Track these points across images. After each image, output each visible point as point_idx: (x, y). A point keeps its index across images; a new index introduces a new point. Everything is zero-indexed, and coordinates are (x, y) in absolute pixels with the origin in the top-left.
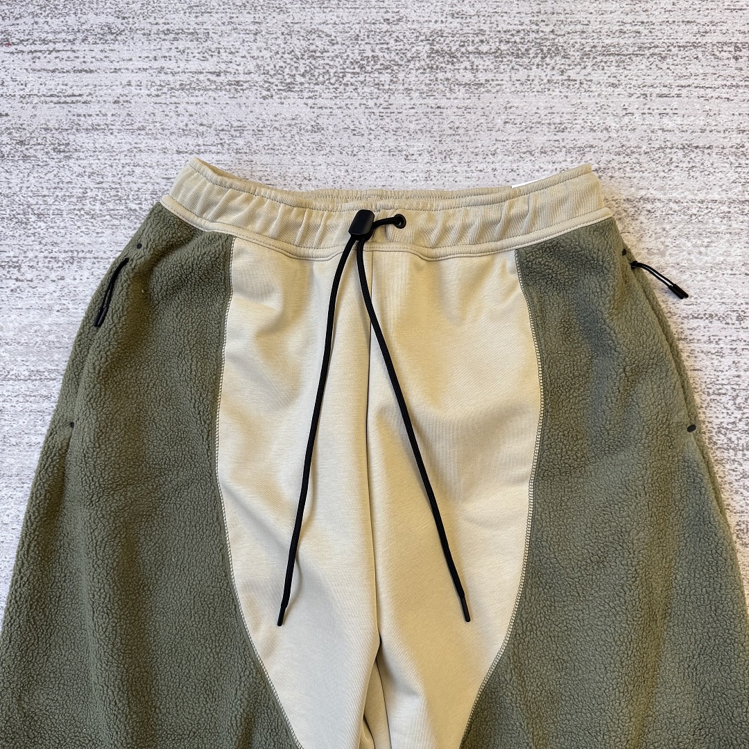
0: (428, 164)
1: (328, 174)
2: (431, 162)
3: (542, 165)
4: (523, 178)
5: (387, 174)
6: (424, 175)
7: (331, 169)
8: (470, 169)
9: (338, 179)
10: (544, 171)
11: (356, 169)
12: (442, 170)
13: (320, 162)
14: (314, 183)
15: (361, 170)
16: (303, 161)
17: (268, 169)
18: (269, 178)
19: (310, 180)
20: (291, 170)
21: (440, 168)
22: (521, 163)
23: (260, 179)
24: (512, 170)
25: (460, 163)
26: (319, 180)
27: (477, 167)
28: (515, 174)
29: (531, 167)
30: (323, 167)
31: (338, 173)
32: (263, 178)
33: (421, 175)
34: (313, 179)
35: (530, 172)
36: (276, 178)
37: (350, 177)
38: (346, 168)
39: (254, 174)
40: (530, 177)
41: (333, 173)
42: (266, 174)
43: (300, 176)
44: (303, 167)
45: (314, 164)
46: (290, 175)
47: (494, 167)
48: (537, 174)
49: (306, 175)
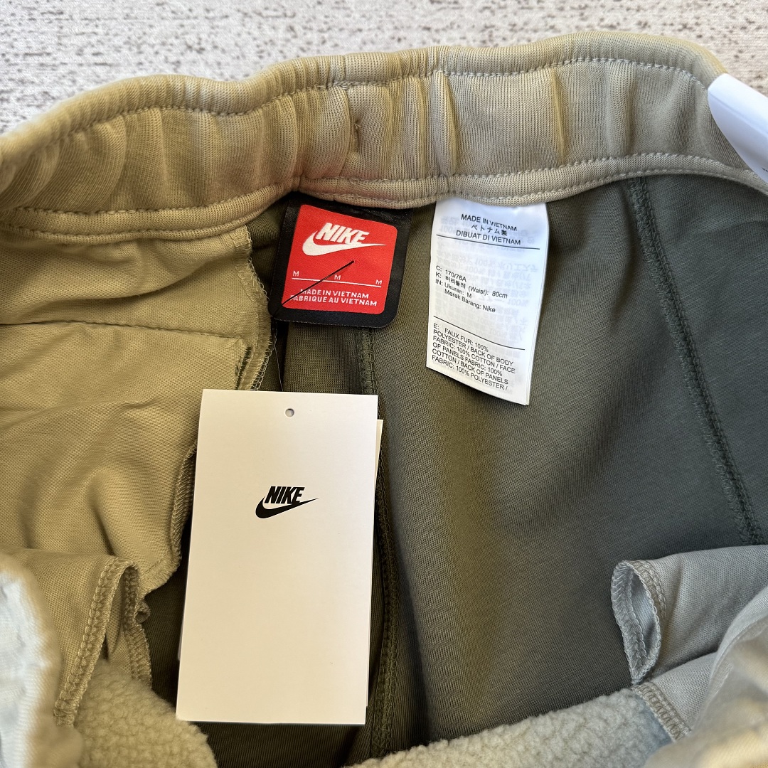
0: (487, 13)
1: (244, 36)
2: (494, 7)
3: (752, 17)
4: (711, 44)
5: (388, 34)
6: (479, 37)
7: (252, 25)
8: (584, 24)
9: (269, 48)
10: (759, 28)
11: (313, 25)
12: (520, 24)
13: (226, 10)
14: (211, 56)
15: (325, 27)
16: (185, 9)
17: (100, 30)
18: (101, 49)
19: (201, 51)
20: (156, 31)
21: (515, 19)
22: (704, 12)
23: (80, 53)
24: (685, 27)
25: (562, 9)
26: (223, 51)
27: (602, 20)
28: (693, 35)
29: (728, 19)
30: (234, 20)
31: (270, 33)
32: (88, 51)
33: (470, 35)
34: (209, 47)
35: (725, 31)
36: (118, 50)
37: (300, 42)
38: (288, 21)
39: (65, 41)
40: (726, 41)
41: (256, 33)
42: (94, 39)
43: (176, 42)
44: (186, 22)
45: (211, 15)
46: (152, 41)
47: (643, 20)
48: (742, 34)
49: (191, 40)
